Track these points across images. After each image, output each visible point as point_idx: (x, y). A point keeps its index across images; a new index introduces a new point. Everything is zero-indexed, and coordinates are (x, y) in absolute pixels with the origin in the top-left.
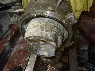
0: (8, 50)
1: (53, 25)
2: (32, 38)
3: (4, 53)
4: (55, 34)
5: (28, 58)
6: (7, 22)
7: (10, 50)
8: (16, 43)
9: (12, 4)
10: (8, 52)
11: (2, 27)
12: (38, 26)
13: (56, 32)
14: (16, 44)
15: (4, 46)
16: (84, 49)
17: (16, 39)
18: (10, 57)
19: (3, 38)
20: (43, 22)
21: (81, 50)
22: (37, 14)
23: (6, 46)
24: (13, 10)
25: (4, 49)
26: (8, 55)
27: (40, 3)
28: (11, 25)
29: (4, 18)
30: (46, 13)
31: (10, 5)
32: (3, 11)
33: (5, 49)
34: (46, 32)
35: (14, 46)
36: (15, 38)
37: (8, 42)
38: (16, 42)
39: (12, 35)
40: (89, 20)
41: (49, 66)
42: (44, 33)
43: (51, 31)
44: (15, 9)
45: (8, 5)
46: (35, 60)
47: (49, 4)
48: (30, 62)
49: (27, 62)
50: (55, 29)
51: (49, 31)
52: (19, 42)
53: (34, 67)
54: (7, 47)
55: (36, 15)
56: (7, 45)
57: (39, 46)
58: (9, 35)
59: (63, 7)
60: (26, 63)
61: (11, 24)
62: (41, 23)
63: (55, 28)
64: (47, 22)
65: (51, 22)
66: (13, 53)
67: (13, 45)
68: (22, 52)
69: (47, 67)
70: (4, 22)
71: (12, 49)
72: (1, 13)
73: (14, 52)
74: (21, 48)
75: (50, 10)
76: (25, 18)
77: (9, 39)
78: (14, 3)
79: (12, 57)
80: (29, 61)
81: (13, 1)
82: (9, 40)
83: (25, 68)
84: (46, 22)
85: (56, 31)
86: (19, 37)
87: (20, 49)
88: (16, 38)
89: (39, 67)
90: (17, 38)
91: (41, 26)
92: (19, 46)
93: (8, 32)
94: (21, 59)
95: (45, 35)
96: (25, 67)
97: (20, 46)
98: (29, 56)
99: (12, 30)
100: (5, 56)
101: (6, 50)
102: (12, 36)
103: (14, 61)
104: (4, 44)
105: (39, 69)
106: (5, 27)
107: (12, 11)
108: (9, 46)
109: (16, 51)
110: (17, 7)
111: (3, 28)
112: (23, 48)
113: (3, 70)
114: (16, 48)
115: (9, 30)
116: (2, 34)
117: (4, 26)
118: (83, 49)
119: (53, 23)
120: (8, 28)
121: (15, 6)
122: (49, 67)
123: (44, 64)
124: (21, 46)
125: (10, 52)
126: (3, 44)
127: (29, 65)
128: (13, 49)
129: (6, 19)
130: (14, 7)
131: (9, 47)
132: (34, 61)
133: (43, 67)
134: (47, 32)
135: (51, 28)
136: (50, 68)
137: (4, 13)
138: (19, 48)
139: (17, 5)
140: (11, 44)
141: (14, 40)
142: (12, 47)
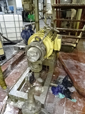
3: (7, 71)
16: (61, 77)
18: (9, 75)
19: (7, 62)
23: (8, 67)
26: (8, 74)
28: (14, 55)
31: (15, 42)
38: (15, 67)
39: (14, 61)
40: (73, 61)
45: (13, 42)
52: (17, 67)
58: (12, 61)
71: (11, 71)
73: (13, 73)
77: (11, 63)
79: (11, 75)
80: (23, 74)
81: (18, 39)
90: (16, 64)
99: (14, 58)
100: (6, 74)
101: (8, 69)
110: (21, 44)
114: (14, 71)
115: (12, 58)
124: (18, 70)
125: (9, 72)
126: (7, 65)
129: (9, 51)
130: (18, 44)
131: (10, 69)
137: (8, 47)
138: (16, 71)
140: (12, 67)
141: (14, 65)
142: (12, 69)
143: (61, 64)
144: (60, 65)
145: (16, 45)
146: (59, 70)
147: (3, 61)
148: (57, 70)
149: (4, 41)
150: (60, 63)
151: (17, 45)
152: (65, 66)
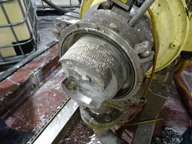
0: (34, 83)
1: (110, 54)
2: (70, 63)
3: (27, 86)
4: (109, 68)
5: (61, 106)
6: (50, 36)
7: (38, 85)
8: (51, 75)
9: (69, 9)
10: (32, 86)
11: (39, 43)
12: (86, 48)
13: (110, 65)
14: (50, 79)
15: (31, 74)
16: (174, 131)
17: (55, 69)
19: (33, 60)
20: (95, 44)
21: (169, 131)
22: (90, 29)
23: (33, 74)
24: (66, 19)
25: (28, 79)
26: (32, 92)
27: (103, 14)
28: (55, 43)
29: (47, 29)
30: (103, 31)
32: (51, 16)
33: (30, 79)
34: (93, 60)
35: (46, 80)
36: (53, 66)
37: (39, 69)
38: (53, 74)
39: (50, 60)
41: (94, 137)
42: (90, 60)
43: (103, 62)
44: (70, 17)
45: (61, 9)
46: (72, 114)
47: (116, 19)
48: (61, 114)
49: (57, 112)
50: (111, 61)
51: (99, 59)
52: (57, 76)
53: (65, 126)
54: (35, 77)
55: (87, 30)
56: (35, 75)
57: (81, 85)
58: (45, 59)
59: (139, 30)
60: (55, 114)
61: (55, 41)
62: (93, 44)
63: (113, 59)
64: (102, 47)
65: (109, 48)
66: (40, 91)
67: (46, 77)
68: (55, 95)
69: (88, 138)
70: (46, 35)
71: (41, 83)
72: (47, 19)
73: (43, 91)
74: (56, 87)
75: (112, 28)
76: (71, 31)
78: (72, 7)
79: (37, 97)
80: (60, 112)
81: (72, 3)
82: (42, 66)
83: (49, 121)
84: (100, 46)
85: (112, 64)
86: (60, 68)
87: (53, 88)
88: (55, 67)
89: (75, 133)
90: (57, 68)
91: (90, 49)
92: (54, 83)
93: (45, 54)
94: (50, 106)
95: (91, 63)
96: (51, 120)
97: (56, 84)
98: (64, 104)
99: (52, 52)
100: (26, 92)
101: (31, 82)
102: (48, 62)
103: (37, 105)
104: (32, 72)
105: (74, 136)
106: (44, 44)
107: (64, 19)
108: (39, 76)
109: (47, 89)
110: (75, 15)
111: (40, 45)
112: (60, 89)
113: (14, 114)
114: (48, 85)
115: (48, 49)
116: (35, 53)
117: (43, 42)
118: (172, 131)
119: (111, 50)
120: (48, 46)
121: (72, 13)
122: (92, 139)
123: (85, 130)
124: (58, 84)
125: (36, 87)
126: (30, 70)
127: (57, 120)
128: (43, 85)
129: (50, 30)
130: (69, 14)
131: (37, 79)
132: (68, 116)
133: (82, 135)
134: (95, 60)
135: (106, 57)
136: (94, 141)
138: (53, 86)
139: (77, 12)
140: (44, 74)
141: (49, 69)
142: (44, 80)
145: (63, 16)
147: (28, 56)
149: (43, 6)
151: (65, 17)
152: (187, 91)
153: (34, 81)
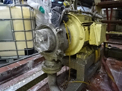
0: (28, 67)
3: (24, 67)
7: (30, 68)
14: (37, 67)
18: (25, 73)
19: (31, 57)
23: (29, 62)
25: (26, 63)
26: (26, 71)
35: (35, 67)
37: (33, 60)
38: (39, 65)
54: (30, 64)
66: (30, 71)
71: (32, 68)
73: (32, 71)
82: (35, 59)
88: (41, 62)
92: (38, 69)
100: (23, 70)
102: (38, 58)
108: (32, 64)
125: (28, 69)
140: (34, 64)
141: (38, 62)
142: (33, 67)
143: (106, 75)
144: (103, 76)
146: (99, 84)
148: (97, 83)
150: (104, 73)
153: (28, 65)
